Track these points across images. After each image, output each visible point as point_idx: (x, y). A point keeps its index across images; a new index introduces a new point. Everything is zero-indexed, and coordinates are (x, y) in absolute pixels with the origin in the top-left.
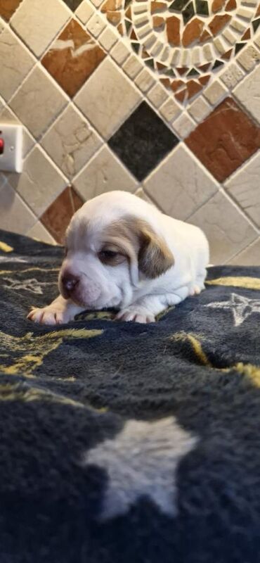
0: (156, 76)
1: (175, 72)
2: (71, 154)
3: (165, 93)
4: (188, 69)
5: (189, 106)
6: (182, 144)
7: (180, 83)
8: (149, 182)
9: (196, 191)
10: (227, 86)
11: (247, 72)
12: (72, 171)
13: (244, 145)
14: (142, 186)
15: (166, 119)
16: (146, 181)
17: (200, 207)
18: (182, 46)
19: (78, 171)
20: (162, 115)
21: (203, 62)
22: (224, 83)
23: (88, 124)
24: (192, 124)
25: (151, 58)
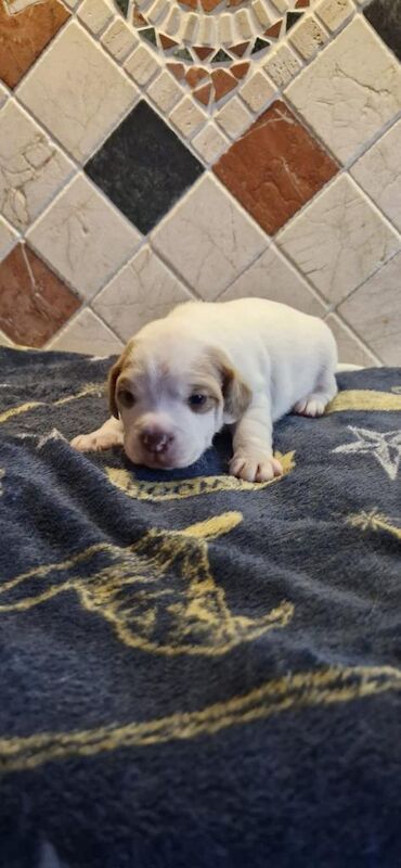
0: (161, 59)
1: (193, 54)
2: (20, 188)
3: (177, 89)
4: (213, 50)
5: (216, 114)
6: (209, 174)
7: (201, 74)
8: (159, 234)
9: (235, 249)
10: (275, 82)
11: (306, 61)
12: (24, 217)
13: (304, 178)
14: (149, 241)
15: (181, 132)
16: (154, 233)
17: (242, 273)
18: (201, 11)
19: (36, 218)
20: (174, 125)
21: (237, 41)
22: (271, 77)
23: (48, 137)
24: (223, 142)
25: (150, 26)
